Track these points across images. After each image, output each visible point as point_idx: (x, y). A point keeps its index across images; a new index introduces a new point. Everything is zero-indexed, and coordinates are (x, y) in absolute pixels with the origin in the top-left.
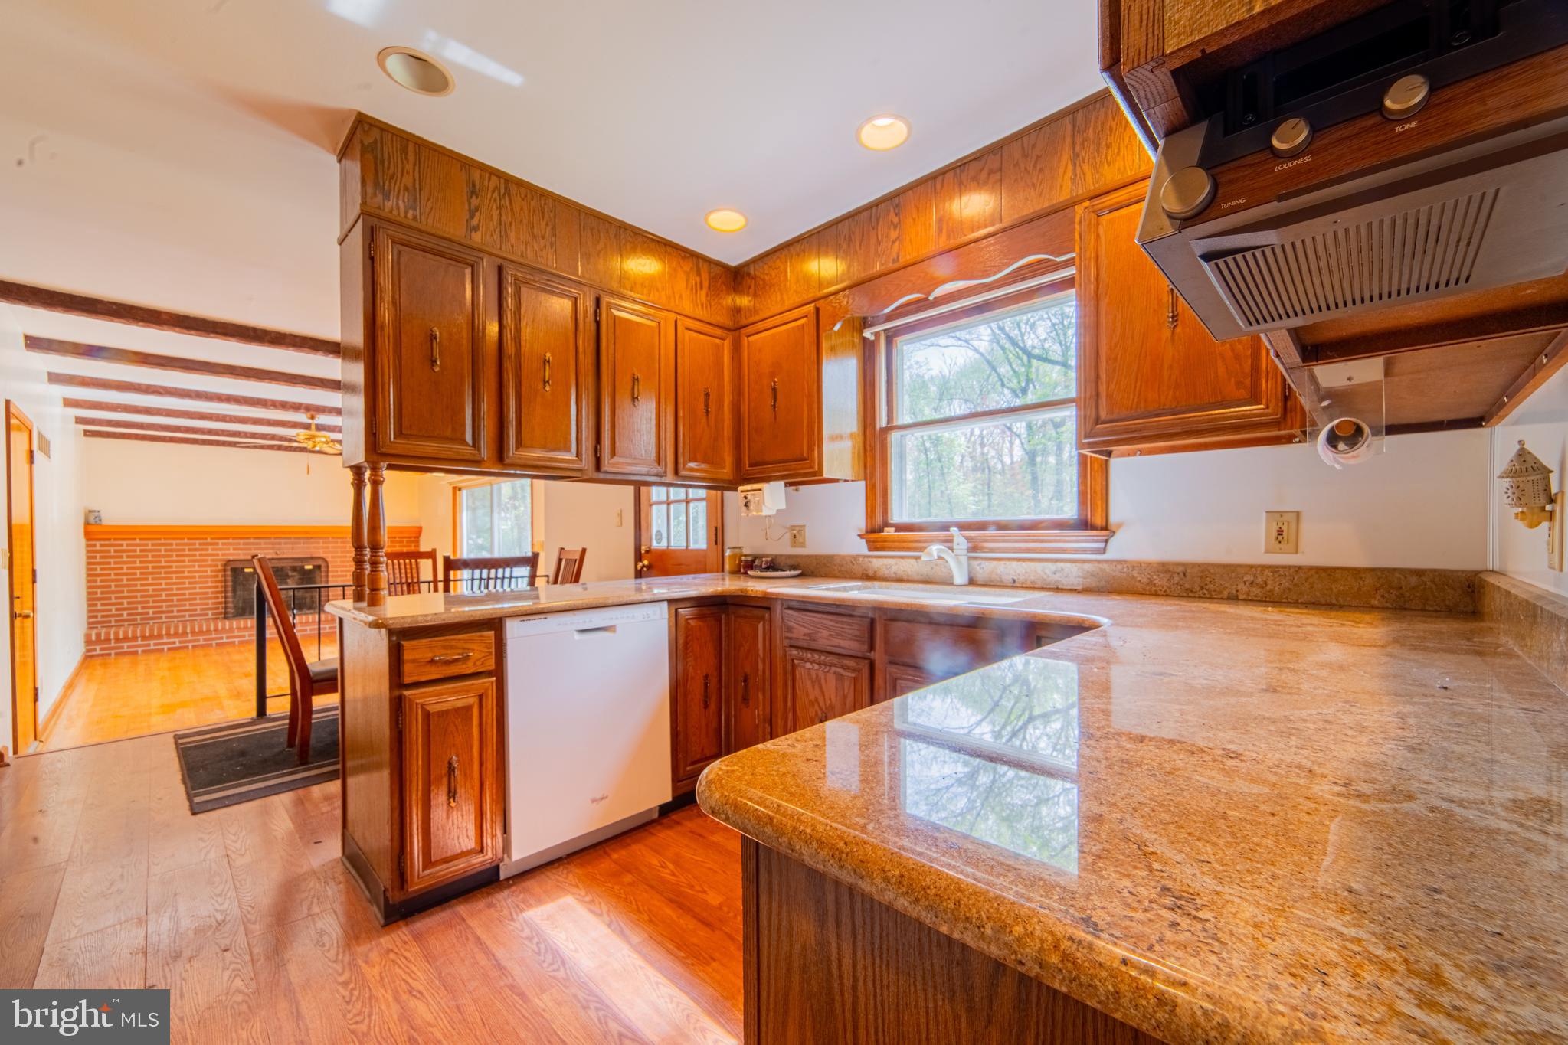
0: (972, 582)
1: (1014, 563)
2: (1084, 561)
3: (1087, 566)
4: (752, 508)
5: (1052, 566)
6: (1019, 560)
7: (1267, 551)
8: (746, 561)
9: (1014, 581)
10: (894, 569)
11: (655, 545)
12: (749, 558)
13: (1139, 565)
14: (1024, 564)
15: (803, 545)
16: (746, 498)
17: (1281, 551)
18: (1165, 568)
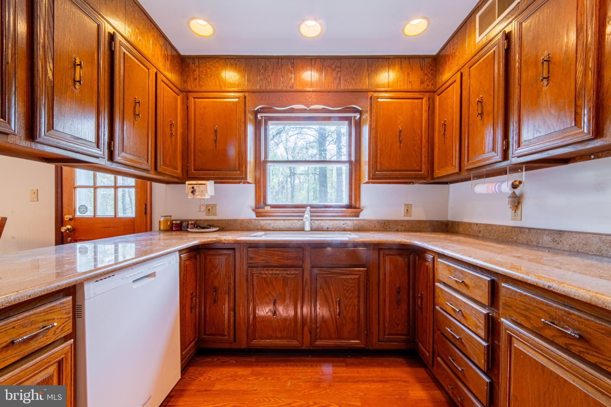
0: (312, 230)
1: (328, 221)
2: (353, 220)
3: (355, 222)
4: (197, 193)
5: (343, 222)
6: (330, 220)
7: (404, 216)
8: (176, 224)
9: (328, 228)
10: (272, 225)
11: (78, 214)
12: (178, 222)
13: (371, 221)
14: (332, 222)
15: (215, 214)
16: (193, 188)
17: (408, 216)
18: (378, 221)
